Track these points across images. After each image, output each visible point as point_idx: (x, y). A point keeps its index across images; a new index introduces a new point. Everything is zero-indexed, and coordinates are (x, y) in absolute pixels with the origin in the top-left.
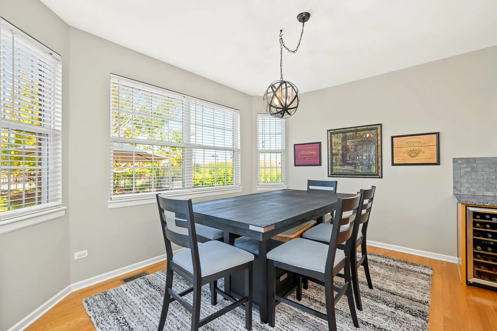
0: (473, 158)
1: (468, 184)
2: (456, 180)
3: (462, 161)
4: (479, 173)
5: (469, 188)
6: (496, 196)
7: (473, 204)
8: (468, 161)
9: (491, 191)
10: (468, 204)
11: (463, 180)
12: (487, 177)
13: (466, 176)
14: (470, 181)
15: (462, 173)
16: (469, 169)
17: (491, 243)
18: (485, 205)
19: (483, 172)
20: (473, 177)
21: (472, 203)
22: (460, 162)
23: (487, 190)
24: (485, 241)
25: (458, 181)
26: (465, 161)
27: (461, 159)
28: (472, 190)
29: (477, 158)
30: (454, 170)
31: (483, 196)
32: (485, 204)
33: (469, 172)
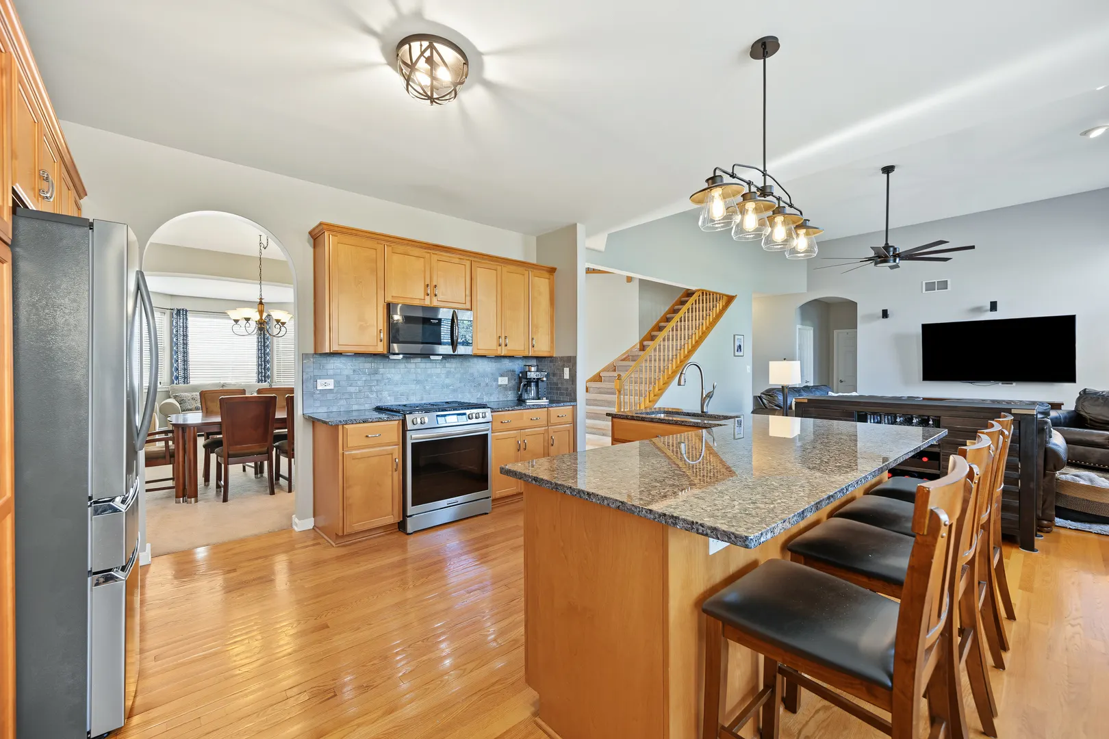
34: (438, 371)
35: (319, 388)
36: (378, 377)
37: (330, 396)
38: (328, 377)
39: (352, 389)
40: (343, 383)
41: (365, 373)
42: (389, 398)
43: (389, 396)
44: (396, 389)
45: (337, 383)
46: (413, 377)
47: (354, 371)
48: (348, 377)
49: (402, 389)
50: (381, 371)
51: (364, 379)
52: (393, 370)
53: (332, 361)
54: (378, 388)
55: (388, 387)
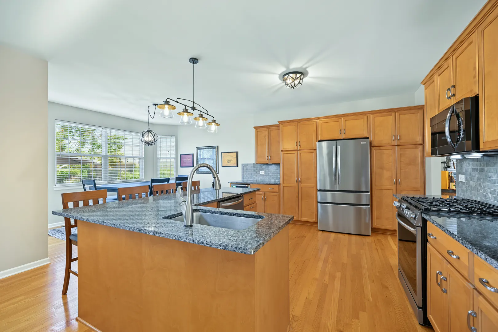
0: (247, 164)
1: (246, 175)
4: (249, 171)
5: (246, 177)
6: (253, 180)
11: (244, 174)
12: (251, 172)
13: (245, 172)
16: (246, 169)
20: (247, 172)
22: (244, 165)
23: (251, 178)
30: (242, 169)
31: (250, 180)
35: (460, 180)
37: (464, 187)
38: (463, 174)
39: (472, 183)
40: (468, 178)
41: (477, 171)
45: (466, 178)
47: (473, 169)
48: (470, 174)
50: (486, 169)
51: (477, 176)
53: (465, 162)
54: (484, 184)
55: (490, 185)
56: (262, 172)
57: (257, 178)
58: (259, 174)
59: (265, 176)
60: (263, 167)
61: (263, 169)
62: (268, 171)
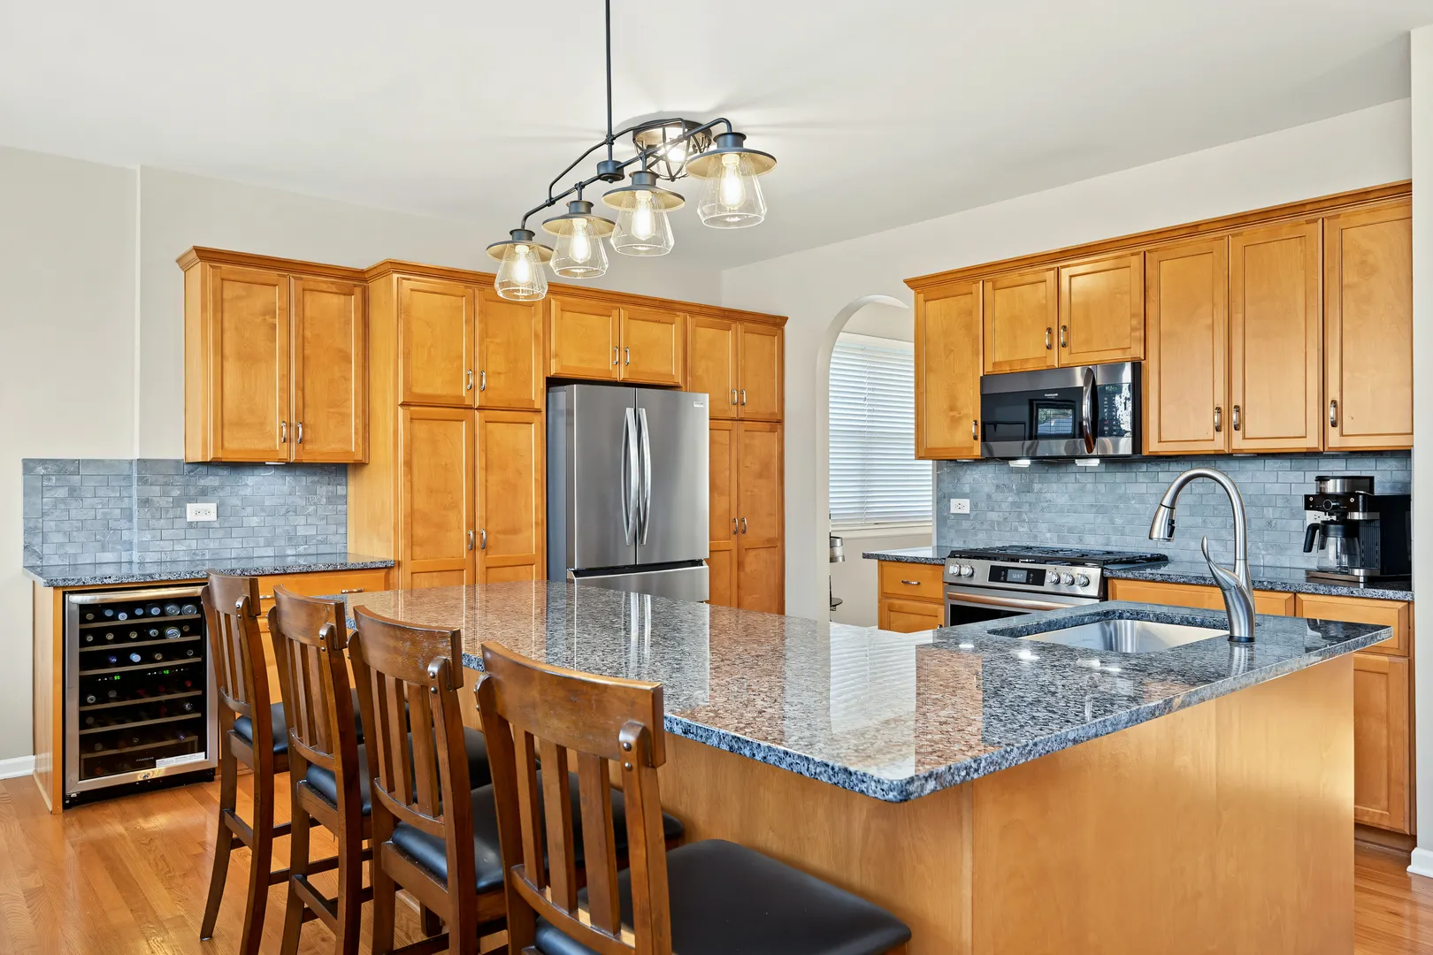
0: (73, 461)
1: (62, 533)
2: (31, 525)
3: (45, 469)
4: (88, 502)
5: (62, 545)
6: (121, 562)
7: (81, 583)
8: (64, 468)
9: (113, 550)
10: (67, 587)
11: (50, 525)
12: (103, 513)
13: (57, 513)
14: (66, 526)
15: (46, 504)
16: (62, 493)
17: (116, 678)
18: (105, 584)
19: (96, 500)
20: (73, 513)
21: (79, 580)
22: (40, 470)
23: (104, 549)
24: (103, 676)
25: (36, 528)
26: (55, 468)
27: (43, 462)
28: (70, 550)
29: (82, 460)
30: (25, 495)
31: (96, 564)
32: (105, 581)
33: (63, 500)
34: (1142, 488)
35: (953, 510)
36: (1030, 497)
37: (966, 525)
38: (964, 496)
39: (993, 516)
40: (982, 505)
41: (1011, 490)
42: (1048, 535)
43: (1049, 531)
44: (1061, 520)
45: (974, 506)
46: (1089, 499)
47: (998, 486)
48: (989, 496)
49: (1071, 520)
50: (1037, 487)
51: (1010, 499)
52: (1055, 486)
53: (969, 472)
54: (1032, 516)
55: (1048, 515)
56: (201, 512)
57: (167, 545)
58: (179, 523)
59: (220, 533)
60: (202, 482)
61: (203, 494)
62: (236, 501)
